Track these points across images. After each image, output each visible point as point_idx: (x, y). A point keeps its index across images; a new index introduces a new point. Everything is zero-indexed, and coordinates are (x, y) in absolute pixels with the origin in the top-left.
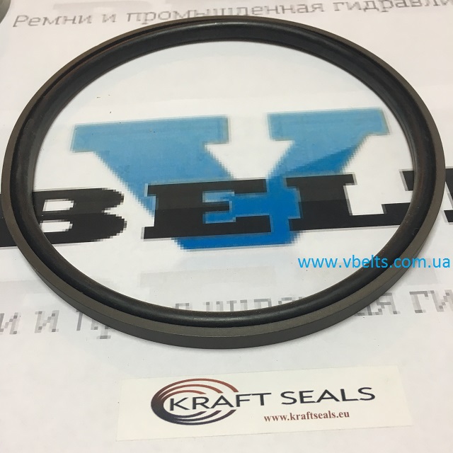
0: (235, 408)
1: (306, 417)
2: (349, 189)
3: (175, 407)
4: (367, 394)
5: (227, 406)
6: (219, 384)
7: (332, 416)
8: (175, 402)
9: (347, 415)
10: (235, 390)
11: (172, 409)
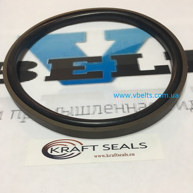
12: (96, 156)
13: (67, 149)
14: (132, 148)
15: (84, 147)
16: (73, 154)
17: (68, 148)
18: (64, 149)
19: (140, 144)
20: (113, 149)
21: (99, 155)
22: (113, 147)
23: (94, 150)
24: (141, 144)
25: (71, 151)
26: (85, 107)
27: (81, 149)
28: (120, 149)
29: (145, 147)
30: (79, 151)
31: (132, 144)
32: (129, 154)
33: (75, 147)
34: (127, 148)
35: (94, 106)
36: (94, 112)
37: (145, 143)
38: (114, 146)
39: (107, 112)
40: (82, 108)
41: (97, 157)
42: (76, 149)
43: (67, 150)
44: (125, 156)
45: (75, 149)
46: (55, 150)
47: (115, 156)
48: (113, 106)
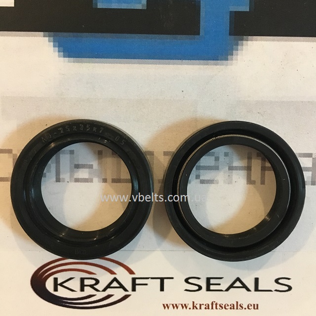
0: (130, 292)
1: (210, 307)
3: (59, 287)
4: (284, 285)
5: (121, 290)
6: (112, 263)
7: (239, 307)
8: (59, 282)
9: (256, 307)
10: (131, 272)
11: (56, 289)
12: (166, 306)
13: (93, 282)
14: (257, 289)
15: (138, 281)
16: (109, 296)
17: (97, 282)
18: (87, 282)
19: (277, 281)
20: (208, 289)
21: (174, 303)
22: (208, 284)
23: (162, 289)
24: (280, 281)
25: (104, 290)
27: (129, 286)
28: (227, 290)
29: (287, 288)
30: (126, 290)
31: (257, 280)
32: (245, 306)
33: (115, 280)
34: (244, 289)
35: (166, 153)
37: (289, 279)
38: (212, 281)
39: (201, 178)
41: (168, 308)
42: (118, 286)
43: (95, 286)
44: (235, 310)
45: (115, 284)
46: (64, 284)
47: (212, 308)
48: (221, 158)
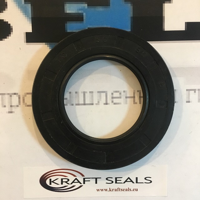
2: (167, 6)
26: (87, 92)
34: (131, 182)
35: (98, 92)
36: (98, 102)
39: (114, 102)
40: (83, 94)
43: (67, 182)
46: (54, 182)
48: (122, 93)
